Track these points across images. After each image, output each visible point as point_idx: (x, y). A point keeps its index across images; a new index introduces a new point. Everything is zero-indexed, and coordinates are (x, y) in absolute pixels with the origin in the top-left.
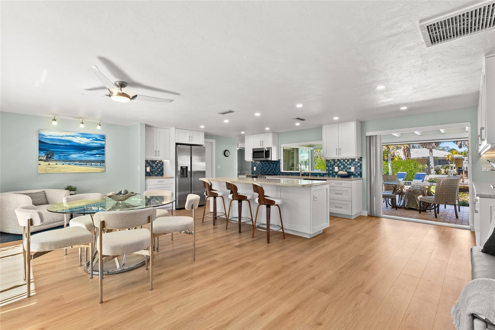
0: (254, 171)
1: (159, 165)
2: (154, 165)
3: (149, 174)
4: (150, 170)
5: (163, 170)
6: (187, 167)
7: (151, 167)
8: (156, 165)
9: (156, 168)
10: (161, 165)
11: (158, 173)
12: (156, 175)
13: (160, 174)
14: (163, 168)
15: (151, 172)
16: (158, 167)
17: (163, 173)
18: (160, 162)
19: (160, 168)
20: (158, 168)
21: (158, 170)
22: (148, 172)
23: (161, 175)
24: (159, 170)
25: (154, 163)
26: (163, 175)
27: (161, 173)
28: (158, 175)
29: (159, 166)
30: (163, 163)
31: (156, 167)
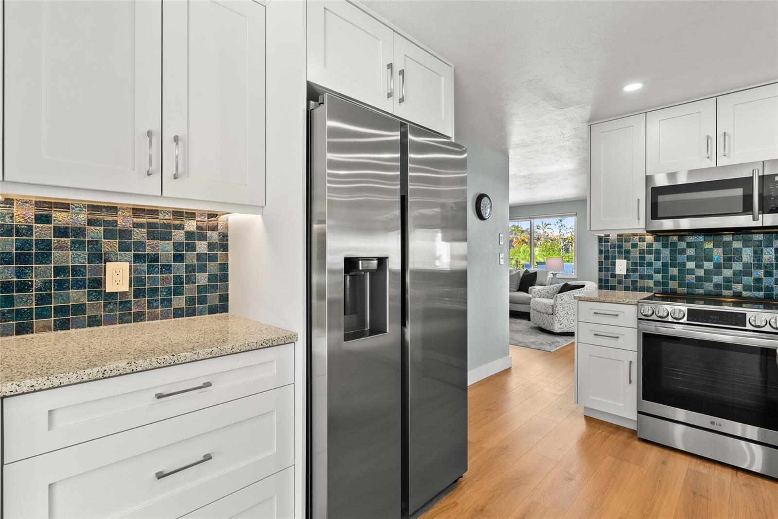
0: (614, 276)
1: (202, 247)
2: (166, 249)
3: (125, 305)
4: (136, 281)
5: (225, 278)
6: (382, 261)
7: (137, 258)
8: (177, 246)
9: (180, 269)
10: (211, 246)
11: (191, 301)
12: (178, 313)
13: (202, 300)
14: (224, 267)
15: (138, 293)
16: (191, 258)
17: (224, 298)
18: (209, 233)
19: (203, 269)
20: (190, 269)
21: (190, 280)
22: (113, 295)
23: (212, 311)
24: (202, 279)
25: (167, 237)
26: (224, 309)
27: (213, 298)
28: (192, 313)
29: (199, 257)
30: (224, 236)
31: (179, 258)
